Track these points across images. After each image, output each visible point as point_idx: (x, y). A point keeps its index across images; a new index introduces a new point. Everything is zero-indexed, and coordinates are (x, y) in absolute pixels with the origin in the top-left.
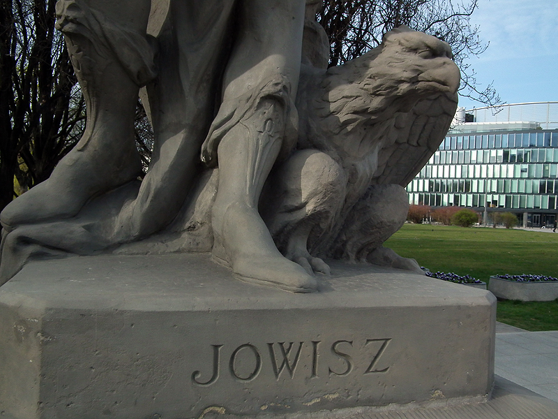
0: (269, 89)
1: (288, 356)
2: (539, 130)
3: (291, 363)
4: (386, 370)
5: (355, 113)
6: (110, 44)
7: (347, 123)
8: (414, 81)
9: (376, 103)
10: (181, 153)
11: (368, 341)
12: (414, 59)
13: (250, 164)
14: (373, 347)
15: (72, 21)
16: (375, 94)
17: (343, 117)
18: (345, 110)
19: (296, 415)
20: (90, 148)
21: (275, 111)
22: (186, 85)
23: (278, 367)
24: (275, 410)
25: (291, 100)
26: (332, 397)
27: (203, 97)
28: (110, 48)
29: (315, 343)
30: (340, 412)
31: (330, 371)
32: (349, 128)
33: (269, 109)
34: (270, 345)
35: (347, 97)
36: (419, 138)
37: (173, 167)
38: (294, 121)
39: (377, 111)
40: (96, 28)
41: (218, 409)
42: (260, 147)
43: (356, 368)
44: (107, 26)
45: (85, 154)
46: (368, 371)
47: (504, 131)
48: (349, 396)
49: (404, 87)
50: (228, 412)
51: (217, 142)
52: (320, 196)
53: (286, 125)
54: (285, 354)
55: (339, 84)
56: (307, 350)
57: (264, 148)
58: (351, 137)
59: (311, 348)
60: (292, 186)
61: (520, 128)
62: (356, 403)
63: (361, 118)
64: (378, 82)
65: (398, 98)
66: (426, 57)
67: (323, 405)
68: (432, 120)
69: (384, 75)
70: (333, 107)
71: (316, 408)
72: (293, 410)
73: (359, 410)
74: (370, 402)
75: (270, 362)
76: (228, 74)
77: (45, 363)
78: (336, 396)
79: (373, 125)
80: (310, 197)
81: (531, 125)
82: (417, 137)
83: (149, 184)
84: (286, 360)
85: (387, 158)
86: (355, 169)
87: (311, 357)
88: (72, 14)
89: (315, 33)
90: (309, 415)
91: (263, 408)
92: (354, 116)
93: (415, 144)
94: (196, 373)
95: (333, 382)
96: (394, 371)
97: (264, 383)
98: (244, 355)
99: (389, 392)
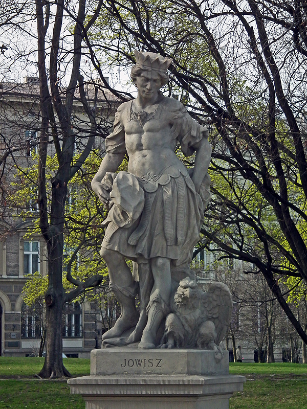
1: (139, 362)
3: (140, 364)
4: (161, 366)
6: (120, 291)
14: (158, 361)
15: (111, 288)
23: (138, 364)
24: (137, 374)
29: (145, 360)
30: (151, 375)
31: (149, 366)
33: (156, 304)
34: (136, 360)
41: (126, 372)
42: (154, 315)
43: (154, 366)
46: (157, 367)
48: (153, 371)
52: (169, 327)
56: (143, 361)
67: (147, 373)
71: (145, 374)
72: (141, 374)
73: (155, 375)
74: (157, 374)
75: (136, 363)
78: (150, 371)
87: (144, 363)
88: (111, 286)
91: (135, 373)
94: (122, 365)
95: (149, 368)
96: (163, 367)
97: (135, 367)
98: (131, 361)
99: (162, 371)
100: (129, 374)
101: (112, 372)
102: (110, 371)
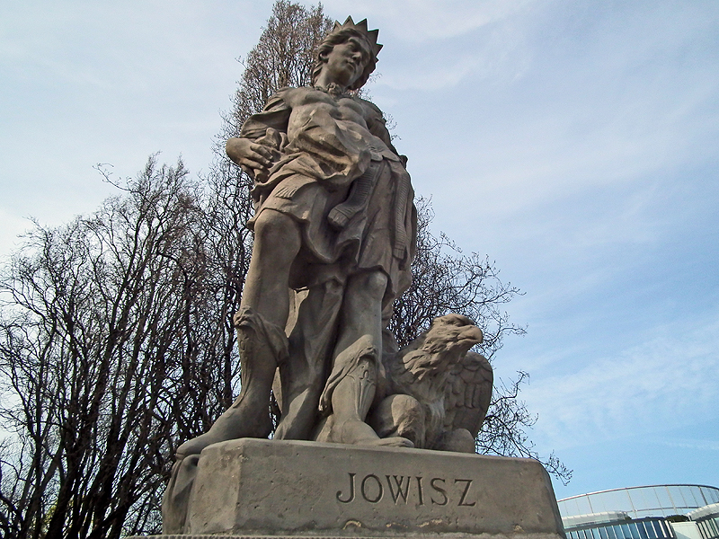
0: (366, 351)
1: (401, 487)
2: (629, 520)
3: (404, 492)
4: (473, 505)
5: (421, 366)
6: (266, 333)
7: (418, 374)
8: (455, 340)
9: (435, 357)
10: (305, 403)
11: (456, 480)
12: (453, 327)
13: (356, 398)
14: (461, 486)
15: (246, 319)
16: (433, 353)
17: (414, 371)
18: (415, 366)
19: (413, 534)
20: (242, 406)
21: (369, 365)
22: (309, 359)
23: (395, 494)
24: (398, 529)
25: (379, 359)
26: (437, 522)
27: (320, 368)
28: (265, 335)
29: (419, 479)
30: (445, 535)
31: (433, 502)
32: (420, 378)
33: (366, 365)
34: (388, 477)
35: (415, 358)
36: (473, 402)
37: (300, 414)
38: (383, 372)
39: (436, 363)
40: (259, 323)
41: (355, 523)
42: (362, 388)
43: (451, 501)
44: (265, 322)
45: (238, 410)
46: (460, 504)
47: (593, 526)
48: (450, 523)
49: (450, 344)
50: (363, 526)
51: (332, 390)
52: (407, 420)
53: (377, 376)
54: (399, 485)
55: (409, 351)
56: (413, 483)
57: (365, 388)
58: (422, 384)
59: (416, 481)
60: (385, 417)
61: (608, 520)
62: (456, 529)
63: (427, 370)
64: (433, 343)
65: (448, 353)
66: (459, 326)
67: (431, 528)
68: (478, 386)
69: (436, 339)
70: (406, 366)
71: (426, 530)
72: (411, 530)
73: (460, 535)
74: (466, 530)
75: (389, 489)
76: (337, 351)
77: (243, 475)
78: (440, 521)
79: (435, 375)
80: (399, 422)
81: (618, 515)
82: (470, 401)
83: (282, 430)
84: (400, 490)
85: (452, 419)
86: (429, 409)
87: (417, 489)
88: (247, 316)
89: (389, 335)
90: (422, 535)
91: (388, 526)
92: (422, 369)
93: (470, 406)
94: (339, 493)
95: (437, 510)
96: (480, 505)
97: (387, 505)
98: (371, 483)
99: (480, 522)
100: (366, 531)
101: (304, 520)
102: (294, 519)
